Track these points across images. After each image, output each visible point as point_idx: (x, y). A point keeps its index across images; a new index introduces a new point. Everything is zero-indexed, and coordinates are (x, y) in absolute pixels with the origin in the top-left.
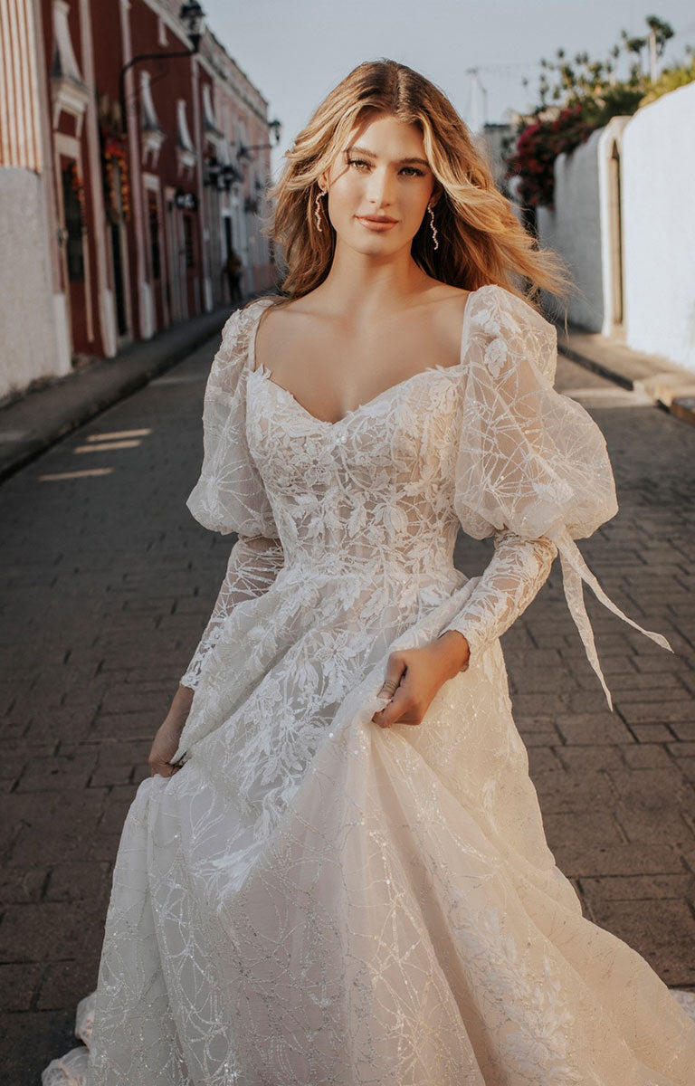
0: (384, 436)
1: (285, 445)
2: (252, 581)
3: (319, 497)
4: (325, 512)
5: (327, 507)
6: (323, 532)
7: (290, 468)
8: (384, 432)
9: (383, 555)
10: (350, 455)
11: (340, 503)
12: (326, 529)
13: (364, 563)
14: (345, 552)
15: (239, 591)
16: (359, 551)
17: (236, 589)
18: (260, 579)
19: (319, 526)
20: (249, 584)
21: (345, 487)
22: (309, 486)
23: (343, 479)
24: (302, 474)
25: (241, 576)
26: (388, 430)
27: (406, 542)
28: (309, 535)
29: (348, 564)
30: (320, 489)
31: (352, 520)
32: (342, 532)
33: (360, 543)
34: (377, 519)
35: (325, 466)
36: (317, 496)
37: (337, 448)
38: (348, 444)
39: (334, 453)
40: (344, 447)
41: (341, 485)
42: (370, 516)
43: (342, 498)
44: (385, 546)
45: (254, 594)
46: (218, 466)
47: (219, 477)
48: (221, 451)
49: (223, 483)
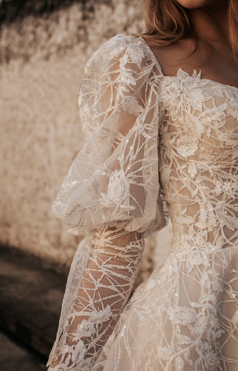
15: (105, 286)
17: (101, 285)
18: (119, 276)
20: (112, 281)
25: (104, 273)
45: (117, 290)
46: (128, 160)
47: (129, 172)
48: (132, 148)
49: (135, 176)
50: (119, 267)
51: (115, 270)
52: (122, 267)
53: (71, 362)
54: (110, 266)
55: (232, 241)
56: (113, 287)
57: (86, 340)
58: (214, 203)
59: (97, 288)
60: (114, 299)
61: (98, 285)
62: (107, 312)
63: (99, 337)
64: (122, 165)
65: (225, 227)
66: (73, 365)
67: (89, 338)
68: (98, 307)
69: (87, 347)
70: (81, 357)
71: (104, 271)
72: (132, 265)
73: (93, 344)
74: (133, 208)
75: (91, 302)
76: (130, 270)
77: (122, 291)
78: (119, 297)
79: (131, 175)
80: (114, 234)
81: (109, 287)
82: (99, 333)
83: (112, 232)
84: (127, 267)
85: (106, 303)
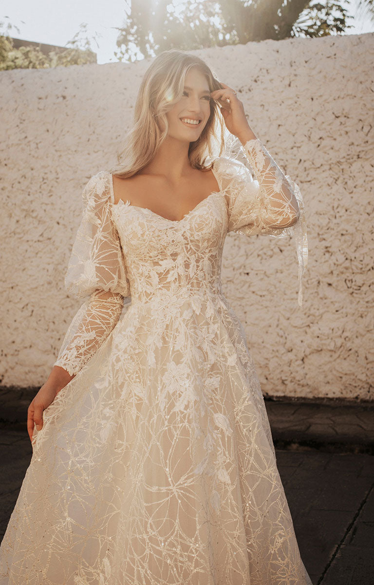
0: (209, 223)
1: (156, 234)
2: (100, 316)
3: (174, 260)
4: (178, 267)
5: (179, 264)
6: (177, 277)
7: (159, 246)
8: (208, 221)
9: (204, 285)
10: (192, 235)
11: (185, 262)
12: (179, 275)
13: (198, 290)
14: (189, 286)
15: (93, 320)
16: (195, 284)
17: (91, 320)
18: (103, 315)
19: (175, 275)
20: (98, 317)
21: (188, 253)
22: (169, 254)
23: (187, 248)
24: (165, 249)
26: (211, 219)
27: (212, 279)
28: (168, 281)
29: (192, 292)
30: (174, 255)
31: (190, 270)
32: (187, 276)
33: (195, 281)
34: (200, 268)
35: (178, 242)
36: (173, 259)
37: (185, 232)
38: (191, 229)
39: (183, 235)
40: (189, 231)
41: (185, 251)
42: (198, 266)
43: (186, 259)
44: (204, 281)
45: (101, 323)
46: (94, 254)
47: (95, 259)
48: (95, 246)
49: (98, 262)
50: (102, 310)
51: (101, 312)
52: (105, 311)
53: (67, 358)
54: (98, 310)
55: (149, 300)
56: (98, 321)
57: (78, 348)
58: (140, 278)
59: (88, 321)
60: (98, 328)
61: (89, 319)
62: (92, 335)
63: (86, 348)
64: (91, 257)
65: (145, 291)
66: (68, 360)
67: (80, 347)
68: (88, 331)
69: (78, 352)
70: (74, 356)
71: (93, 312)
72: (112, 310)
73: (82, 351)
74: (98, 279)
75: (84, 329)
76: (111, 313)
77: (104, 325)
78: (102, 328)
79: (95, 261)
80: (99, 293)
81: (96, 321)
82: (87, 345)
83: (98, 292)
84: (109, 311)
85: (92, 329)
